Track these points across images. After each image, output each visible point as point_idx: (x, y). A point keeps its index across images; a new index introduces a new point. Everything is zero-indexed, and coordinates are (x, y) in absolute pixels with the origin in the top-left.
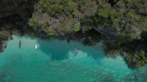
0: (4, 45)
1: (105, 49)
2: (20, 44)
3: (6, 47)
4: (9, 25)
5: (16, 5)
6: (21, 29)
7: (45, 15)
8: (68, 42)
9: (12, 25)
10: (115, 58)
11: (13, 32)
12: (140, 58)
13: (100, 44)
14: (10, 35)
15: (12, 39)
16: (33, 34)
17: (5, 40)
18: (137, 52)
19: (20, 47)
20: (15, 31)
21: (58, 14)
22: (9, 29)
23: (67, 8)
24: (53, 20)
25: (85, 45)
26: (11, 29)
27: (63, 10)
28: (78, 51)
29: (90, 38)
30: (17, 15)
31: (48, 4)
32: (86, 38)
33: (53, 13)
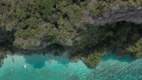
0: (2, 62)
1: (69, 57)
2: (13, 60)
3: (3, 63)
4: (4, 48)
5: (6, 35)
6: (12, 49)
7: (21, 38)
8: (44, 55)
9: (6, 48)
10: (77, 62)
11: (7, 52)
12: (91, 59)
13: (66, 54)
14: (5, 55)
15: (7, 57)
16: (19, 52)
17: (2, 59)
18: (89, 56)
19: (14, 62)
20: (8, 51)
21: (27, 38)
22: (4, 50)
23: (31, 33)
24: (25, 41)
25: (55, 56)
26: (5, 50)
27: (29, 35)
28: (51, 60)
29: (58, 51)
30: (8, 41)
31: (21, 32)
32: (55, 51)
33: (24, 37)
